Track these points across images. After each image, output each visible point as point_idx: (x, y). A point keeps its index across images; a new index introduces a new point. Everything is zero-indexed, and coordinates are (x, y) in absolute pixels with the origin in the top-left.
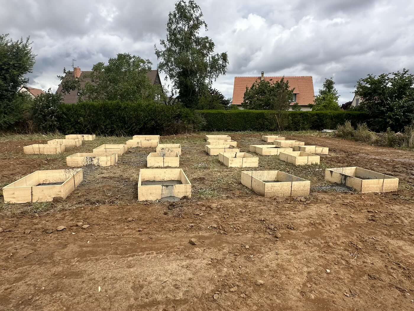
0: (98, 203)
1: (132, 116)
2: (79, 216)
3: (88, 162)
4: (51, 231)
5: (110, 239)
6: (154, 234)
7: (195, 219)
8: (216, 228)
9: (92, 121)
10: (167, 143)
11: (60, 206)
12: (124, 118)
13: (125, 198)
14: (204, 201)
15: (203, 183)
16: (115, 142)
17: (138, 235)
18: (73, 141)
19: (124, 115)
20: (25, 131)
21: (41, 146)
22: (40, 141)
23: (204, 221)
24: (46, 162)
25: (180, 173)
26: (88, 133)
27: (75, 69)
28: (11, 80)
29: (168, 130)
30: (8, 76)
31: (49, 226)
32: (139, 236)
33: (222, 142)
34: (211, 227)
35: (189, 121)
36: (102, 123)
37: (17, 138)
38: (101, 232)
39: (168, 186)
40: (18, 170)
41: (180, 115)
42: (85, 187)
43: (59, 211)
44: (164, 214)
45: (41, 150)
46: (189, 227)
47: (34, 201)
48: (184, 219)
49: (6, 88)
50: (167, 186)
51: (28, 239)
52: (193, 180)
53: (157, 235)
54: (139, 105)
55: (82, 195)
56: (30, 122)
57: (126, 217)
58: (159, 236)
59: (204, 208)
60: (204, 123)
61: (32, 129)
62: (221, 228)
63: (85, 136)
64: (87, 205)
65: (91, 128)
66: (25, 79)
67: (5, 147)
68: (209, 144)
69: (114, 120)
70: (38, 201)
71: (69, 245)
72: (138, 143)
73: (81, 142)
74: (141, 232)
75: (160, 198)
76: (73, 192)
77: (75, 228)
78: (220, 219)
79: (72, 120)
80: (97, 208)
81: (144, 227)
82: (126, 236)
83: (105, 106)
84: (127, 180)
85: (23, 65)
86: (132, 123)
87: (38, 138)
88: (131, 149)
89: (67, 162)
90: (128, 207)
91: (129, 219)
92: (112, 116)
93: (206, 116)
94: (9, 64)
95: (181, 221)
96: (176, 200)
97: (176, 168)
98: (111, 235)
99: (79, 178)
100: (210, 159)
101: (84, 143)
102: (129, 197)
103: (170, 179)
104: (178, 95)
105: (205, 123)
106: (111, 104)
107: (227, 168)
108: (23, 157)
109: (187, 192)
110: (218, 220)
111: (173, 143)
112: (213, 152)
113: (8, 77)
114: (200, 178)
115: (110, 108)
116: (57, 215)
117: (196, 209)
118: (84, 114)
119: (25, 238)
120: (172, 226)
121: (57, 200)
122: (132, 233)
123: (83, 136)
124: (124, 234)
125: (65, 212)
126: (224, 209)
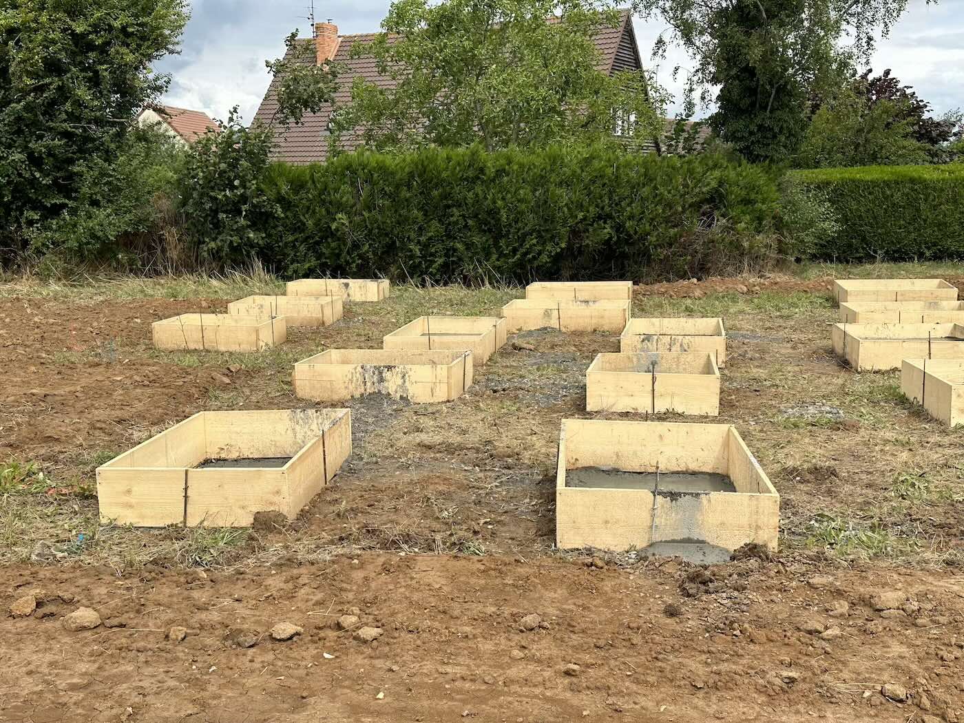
0: (406, 542)
1: (523, 206)
2: (345, 590)
3: (368, 384)
4: (251, 639)
5: (459, 691)
6: (629, 695)
7: (804, 648)
8: (901, 701)
9: (378, 228)
10: (662, 315)
11: (275, 548)
12: (493, 213)
13: (505, 533)
14: (840, 573)
15: (829, 492)
16: (458, 308)
17: (564, 690)
18: (312, 302)
19: (494, 202)
20: (155, 264)
21: (209, 319)
22: (204, 304)
23: (844, 663)
24: (227, 380)
25: (727, 443)
26: (364, 272)
27: (318, 28)
28: (115, 85)
29: (667, 257)
30: (106, 70)
31: (246, 617)
32: (568, 695)
33: (913, 309)
34: (881, 692)
35: (760, 219)
36: (413, 235)
37: (130, 288)
38: (423, 660)
39: (679, 494)
40: (139, 406)
41: (721, 196)
42: (358, 478)
43: (274, 564)
44: (665, 612)
45: (209, 335)
46: (778, 681)
47: (192, 522)
48: (752, 646)
49: (98, 114)
50: (673, 496)
51: (176, 659)
52: (786, 477)
53: (643, 701)
54: (555, 160)
55: (352, 509)
56: (171, 235)
57: (515, 610)
58: (650, 705)
59: (842, 607)
60: (826, 225)
61: (175, 257)
62: (926, 702)
63: (354, 283)
64: (370, 548)
65: (375, 254)
66: (157, 79)
67: (95, 324)
68: (852, 318)
69: (456, 223)
70: (205, 524)
71: (312, 700)
72: (547, 313)
73: (339, 308)
74: (574, 680)
75: (644, 545)
76: (319, 495)
77: (332, 634)
78: (920, 660)
79: (310, 223)
80: (408, 563)
81: (587, 658)
82: (519, 689)
83: (425, 168)
84: (509, 461)
85: (153, 29)
86: (525, 235)
87: (196, 292)
88: (520, 337)
89: (298, 383)
90: (522, 570)
91: (530, 620)
92: (448, 207)
93: (838, 195)
94: (111, 28)
95: (741, 652)
96: (711, 559)
97: (704, 419)
98: (463, 678)
99: (340, 447)
100: (860, 387)
101: (350, 310)
102: (521, 531)
103: (682, 468)
104: (717, 111)
105: (831, 227)
106: (449, 159)
107: (944, 432)
108: (151, 361)
109: (758, 527)
110: (914, 667)
111: (690, 312)
112: (870, 357)
113: (105, 74)
114: (815, 470)
115: (444, 175)
116: (270, 581)
117: (807, 606)
118: (352, 201)
119: (169, 656)
120: (702, 670)
121: (266, 523)
122: (540, 679)
123: (347, 285)
124: (512, 681)
125: (295, 572)
126: (942, 619)
